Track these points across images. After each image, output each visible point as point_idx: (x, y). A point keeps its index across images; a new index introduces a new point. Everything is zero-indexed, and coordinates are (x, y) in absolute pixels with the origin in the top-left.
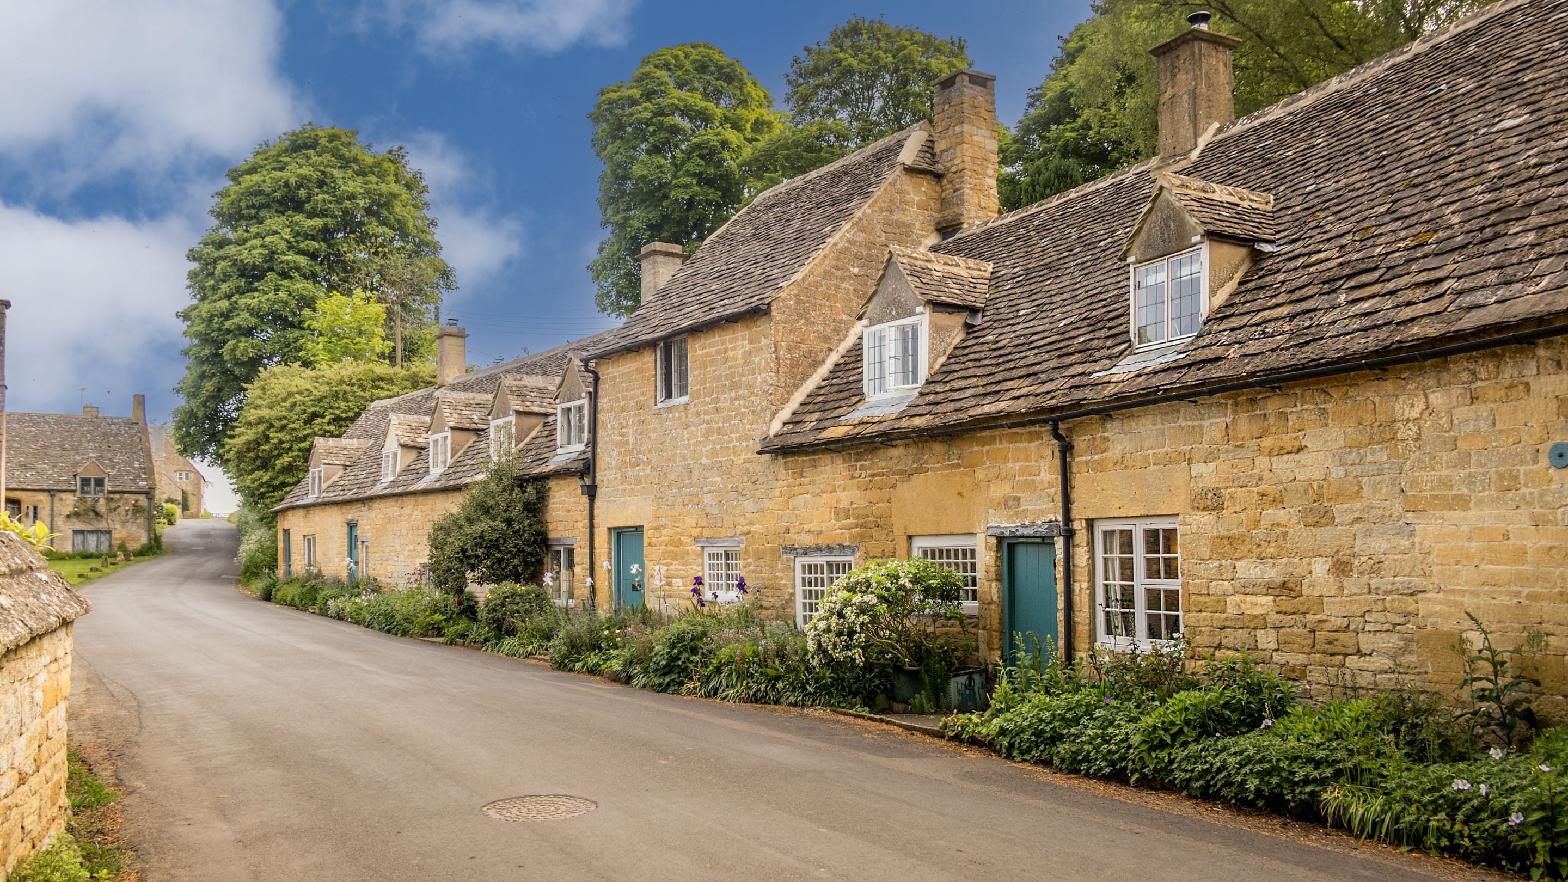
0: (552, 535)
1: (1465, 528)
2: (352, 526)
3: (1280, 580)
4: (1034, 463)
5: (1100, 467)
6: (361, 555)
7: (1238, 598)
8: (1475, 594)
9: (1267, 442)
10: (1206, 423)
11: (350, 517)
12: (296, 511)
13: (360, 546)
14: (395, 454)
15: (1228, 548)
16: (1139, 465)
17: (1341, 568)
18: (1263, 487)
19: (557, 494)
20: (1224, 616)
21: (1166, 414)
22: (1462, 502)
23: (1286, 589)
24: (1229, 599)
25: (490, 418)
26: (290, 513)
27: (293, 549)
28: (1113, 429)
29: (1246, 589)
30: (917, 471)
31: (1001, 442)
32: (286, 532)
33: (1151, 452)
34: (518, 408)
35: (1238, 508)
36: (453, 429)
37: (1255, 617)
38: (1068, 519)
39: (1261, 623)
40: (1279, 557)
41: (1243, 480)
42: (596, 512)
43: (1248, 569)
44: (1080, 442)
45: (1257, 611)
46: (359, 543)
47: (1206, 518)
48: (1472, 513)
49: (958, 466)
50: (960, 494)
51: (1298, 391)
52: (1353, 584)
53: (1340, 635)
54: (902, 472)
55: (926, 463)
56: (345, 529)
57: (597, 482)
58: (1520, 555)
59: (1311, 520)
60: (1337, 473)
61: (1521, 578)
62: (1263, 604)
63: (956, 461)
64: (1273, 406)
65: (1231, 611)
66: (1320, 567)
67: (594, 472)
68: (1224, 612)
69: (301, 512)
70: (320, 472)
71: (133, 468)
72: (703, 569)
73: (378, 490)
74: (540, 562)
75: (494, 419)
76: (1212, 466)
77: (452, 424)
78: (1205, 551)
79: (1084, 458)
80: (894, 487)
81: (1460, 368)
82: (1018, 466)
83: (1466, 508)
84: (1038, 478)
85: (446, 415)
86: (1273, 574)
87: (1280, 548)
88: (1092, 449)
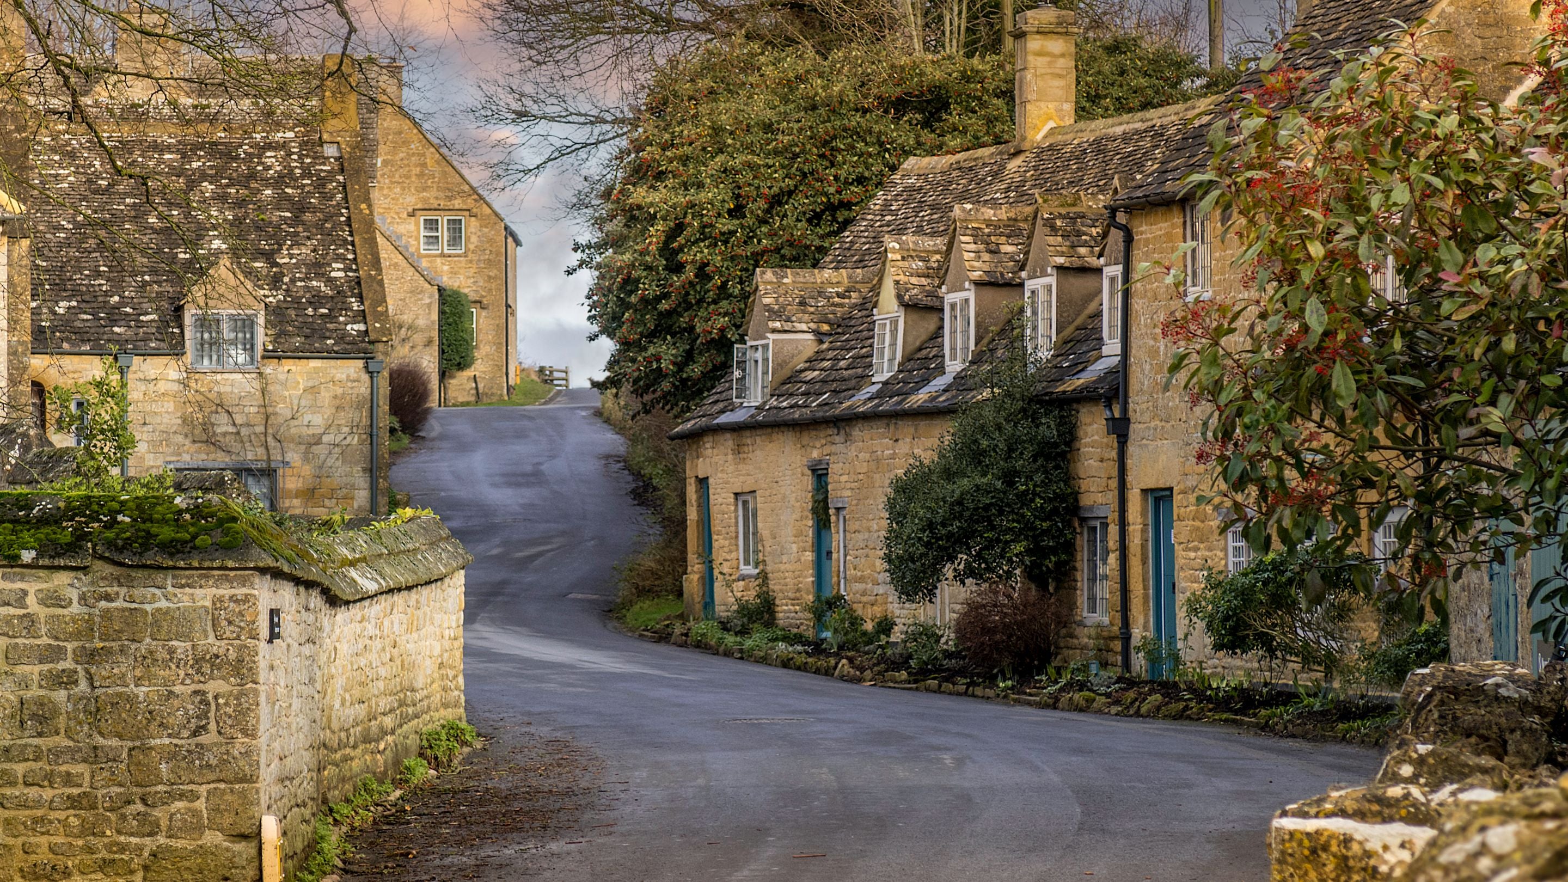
0: (1085, 501)
2: (820, 474)
6: (835, 536)
11: (815, 454)
12: (720, 438)
13: (833, 518)
14: (895, 322)
19: (1089, 429)
25: (1024, 274)
26: (708, 442)
27: (716, 526)
32: (703, 482)
34: (1060, 260)
36: (978, 284)
42: (1129, 462)
46: (832, 511)
56: (808, 481)
57: (1131, 414)
67: (1126, 396)
69: (728, 441)
70: (765, 347)
71: (330, 281)
72: (1226, 555)
73: (860, 400)
74: (1069, 548)
75: (1030, 278)
77: (976, 275)
85: (967, 256)
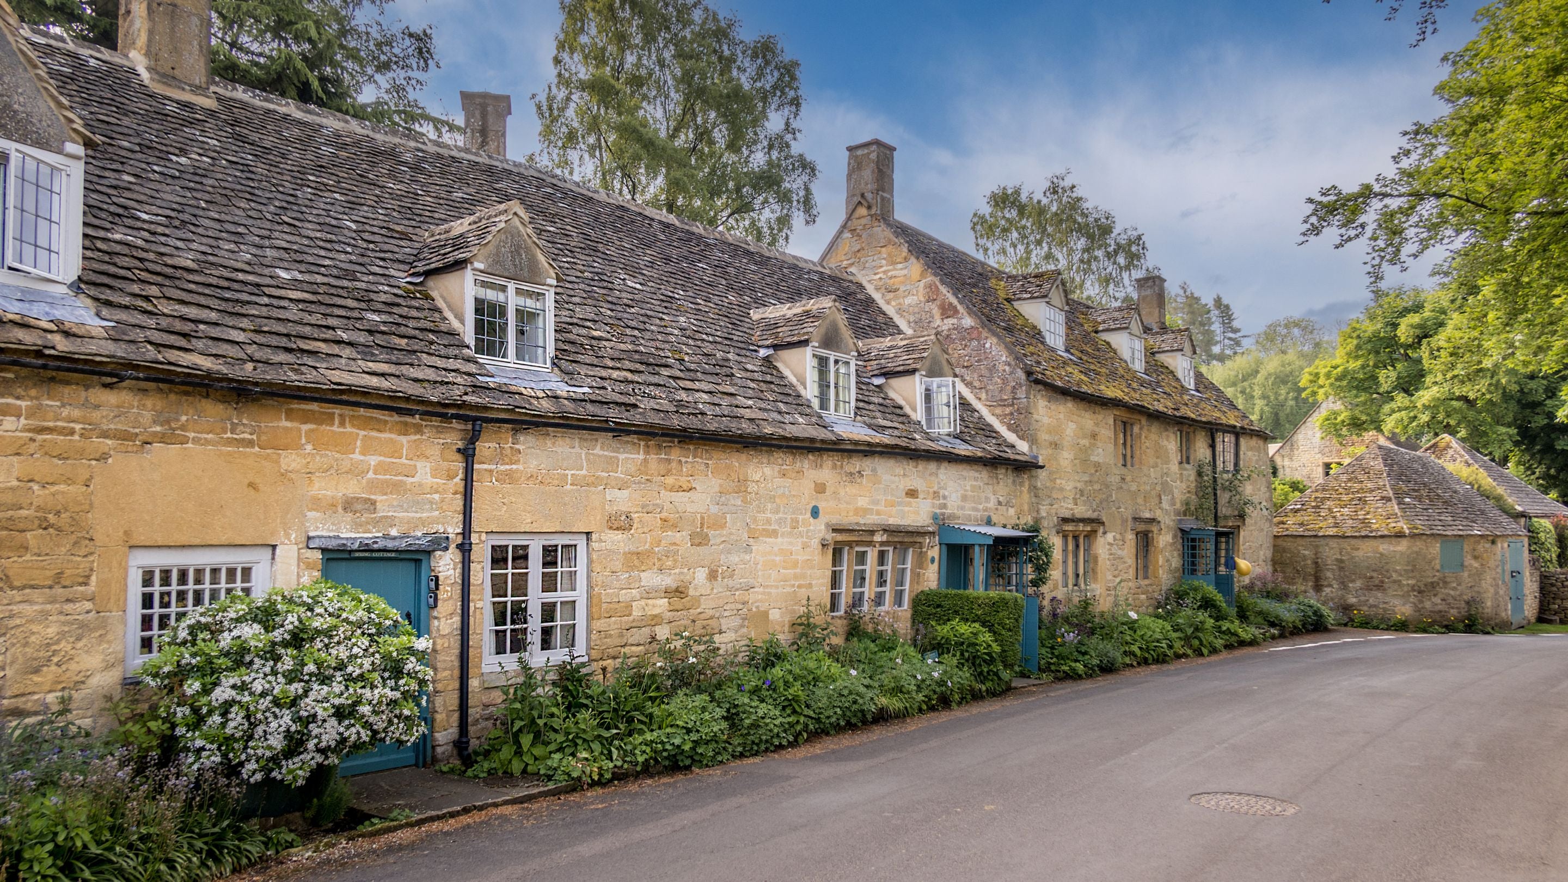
1: (776, 549)
3: (674, 586)
4: (404, 461)
5: (510, 477)
7: (643, 602)
8: (777, 587)
9: (670, 480)
10: (622, 456)
15: (636, 562)
16: (556, 482)
17: (713, 575)
18: (664, 515)
20: (631, 618)
21: (586, 440)
22: (774, 533)
23: (678, 592)
24: (634, 604)
28: (527, 442)
29: (648, 594)
30: (163, 439)
31: (342, 424)
33: (570, 473)
35: (646, 530)
37: (655, 616)
38: (467, 531)
39: (656, 620)
40: (674, 568)
41: (650, 508)
43: (650, 579)
44: (485, 447)
45: (656, 611)
47: (618, 536)
48: (780, 540)
49: (250, 443)
50: (251, 485)
51: (692, 447)
52: (719, 586)
53: (709, 622)
54: (125, 436)
55: (183, 428)
58: (795, 564)
59: (697, 541)
60: (714, 509)
61: (796, 577)
62: (660, 605)
63: (247, 436)
64: (675, 454)
65: (636, 613)
66: (701, 575)
68: (630, 615)
76: (625, 493)
78: (618, 565)
79: (485, 466)
80: (103, 457)
81: (779, 456)
82: (373, 460)
83: (776, 537)
84: (410, 480)
86: (669, 581)
87: (675, 561)
88: (500, 457)
